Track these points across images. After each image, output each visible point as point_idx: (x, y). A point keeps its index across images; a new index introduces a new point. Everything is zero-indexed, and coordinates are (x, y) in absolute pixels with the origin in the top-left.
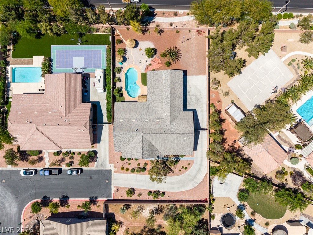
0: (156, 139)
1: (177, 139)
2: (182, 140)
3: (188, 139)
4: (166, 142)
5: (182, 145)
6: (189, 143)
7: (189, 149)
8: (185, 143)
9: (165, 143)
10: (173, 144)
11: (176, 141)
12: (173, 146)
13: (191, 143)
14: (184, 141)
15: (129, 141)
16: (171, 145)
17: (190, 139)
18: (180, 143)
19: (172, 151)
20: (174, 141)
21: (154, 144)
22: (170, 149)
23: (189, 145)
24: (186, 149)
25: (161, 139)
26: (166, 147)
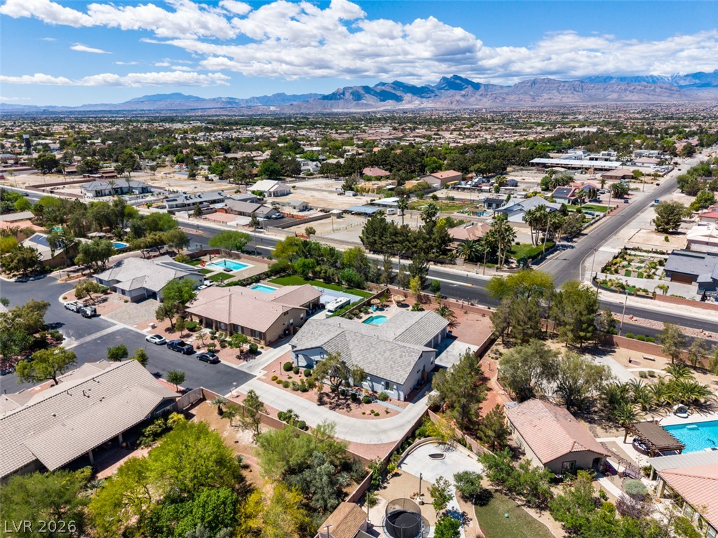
0: (359, 341)
1: (391, 350)
2: (398, 354)
3: (409, 356)
4: (372, 350)
5: (394, 362)
6: (406, 363)
7: (401, 373)
8: (400, 360)
9: (369, 351)
10: (379, 357)
11: (388, 353)
12: (379, 359)
13: (409, 364)
14: (401, 356)
15: (320, 335)
16: (376, 356)
17: (412, 356)
18: (392, 358)
19: (373, 366)
20: (385, 352)
21: (350, 348)
22: (370, 363)
23: (405, 365)
24: (397, 370)
25: (366, 344)
26: (367, 358)
